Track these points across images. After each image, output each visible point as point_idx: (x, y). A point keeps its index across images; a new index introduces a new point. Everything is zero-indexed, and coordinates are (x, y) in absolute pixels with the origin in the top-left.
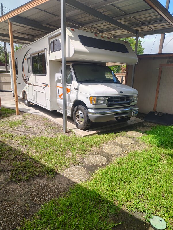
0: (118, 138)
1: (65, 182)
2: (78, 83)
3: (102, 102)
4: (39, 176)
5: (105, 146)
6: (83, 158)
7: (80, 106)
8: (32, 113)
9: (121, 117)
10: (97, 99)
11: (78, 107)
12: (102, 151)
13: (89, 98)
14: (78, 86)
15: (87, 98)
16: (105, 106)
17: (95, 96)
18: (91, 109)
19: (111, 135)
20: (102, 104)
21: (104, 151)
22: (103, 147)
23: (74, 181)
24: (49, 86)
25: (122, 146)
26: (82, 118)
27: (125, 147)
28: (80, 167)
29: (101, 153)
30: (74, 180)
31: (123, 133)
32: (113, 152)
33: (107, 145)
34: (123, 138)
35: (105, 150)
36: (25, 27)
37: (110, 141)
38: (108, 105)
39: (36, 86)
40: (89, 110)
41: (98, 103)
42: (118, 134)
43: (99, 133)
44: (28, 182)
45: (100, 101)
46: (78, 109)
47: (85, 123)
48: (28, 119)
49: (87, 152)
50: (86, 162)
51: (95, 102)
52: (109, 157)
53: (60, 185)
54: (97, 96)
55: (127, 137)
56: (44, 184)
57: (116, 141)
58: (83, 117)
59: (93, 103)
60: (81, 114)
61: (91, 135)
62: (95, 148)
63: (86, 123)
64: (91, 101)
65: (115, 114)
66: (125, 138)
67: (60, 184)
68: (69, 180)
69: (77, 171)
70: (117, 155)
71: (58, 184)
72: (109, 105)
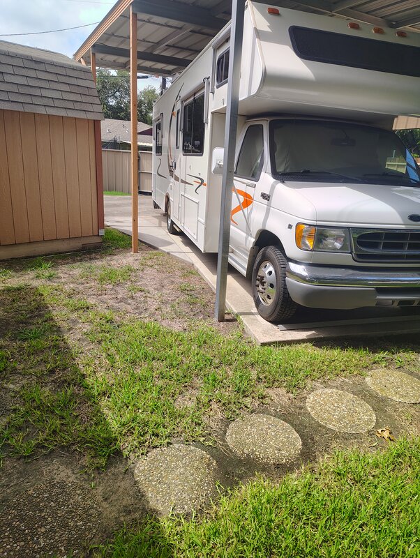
0: (379, 371)
1: (126, 498)
2: (272, 180)
3: (338, 245)
4: (68, 451)
5: (319, 391)
6: (229, 421)
7: (271, 251)
8: (168, 253)
9: (401, 302)
10: (319, 233)
11: (265, 251)
12: (301, 408)
13: (294, 228)
14: (273, 187)
15: (290, 227)
16: (348, 259)
17: (314, 223)
18: (296, 262)
19: (357, 356)
20: (335, 250)
21: (306, 410)
22: (311, 396)
23: (152, 504)
24: (205, 185)
25: (379, 403)
26: (272, 286)
27: (389, 410)
28: (200, 452)
29: (294, 417)
30: (154, 500)
31: (404, 356)
32: (339, 420)
33: (327, 390)
34: (397, 374)
35: (313, 408)
36: (181, 28)
37: (345, 377)
38: (359, 256)
39: (185, 183)
40: (292, 266)
41: (321, 246)
42: (384, 355)
43: (317, 342)
44: (29, 463)
45: (330, 241)
46: (265, 258)
47: (276, 303)
48: (151, 267)
49: (248, 401)
50: (228, 439)
51: (310, 243)
52: (317, 438)
53: (105, 505)
54: (319, 223)
55: (411, 373)
56: (62, 484)
57: (368, 379)
58: (275, 284)
59: (306, 245)
60: (270, 273)
61: (289, 343)
62: (283, 391)
63: (280, 303)
64: (299, 239)
65: (381, 291)
66: (406, 378)
67: (106, 499)
68: (140, 495)
69: (185, 465)
70: (346, 438)
71: (100, 498)
72: (361, 257)
